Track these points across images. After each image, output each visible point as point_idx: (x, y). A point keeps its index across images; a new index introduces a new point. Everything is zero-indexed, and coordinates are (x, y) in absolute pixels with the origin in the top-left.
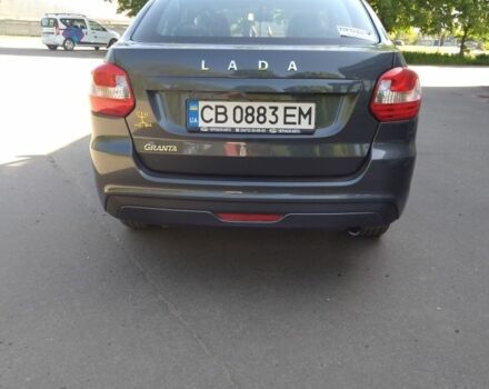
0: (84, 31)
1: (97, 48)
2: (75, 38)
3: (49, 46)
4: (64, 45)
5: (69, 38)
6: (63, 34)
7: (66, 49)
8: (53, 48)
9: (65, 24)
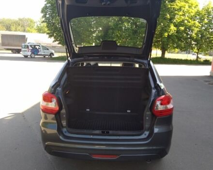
0: (39, 50)
1: (44, 57)
2: (36, 53)
3: (24, 56)
4: (31, 56)
5: (33, 53)
6: (31, 51)
7: (31, 57)
8: (26, 57)
9: (32, 47)
